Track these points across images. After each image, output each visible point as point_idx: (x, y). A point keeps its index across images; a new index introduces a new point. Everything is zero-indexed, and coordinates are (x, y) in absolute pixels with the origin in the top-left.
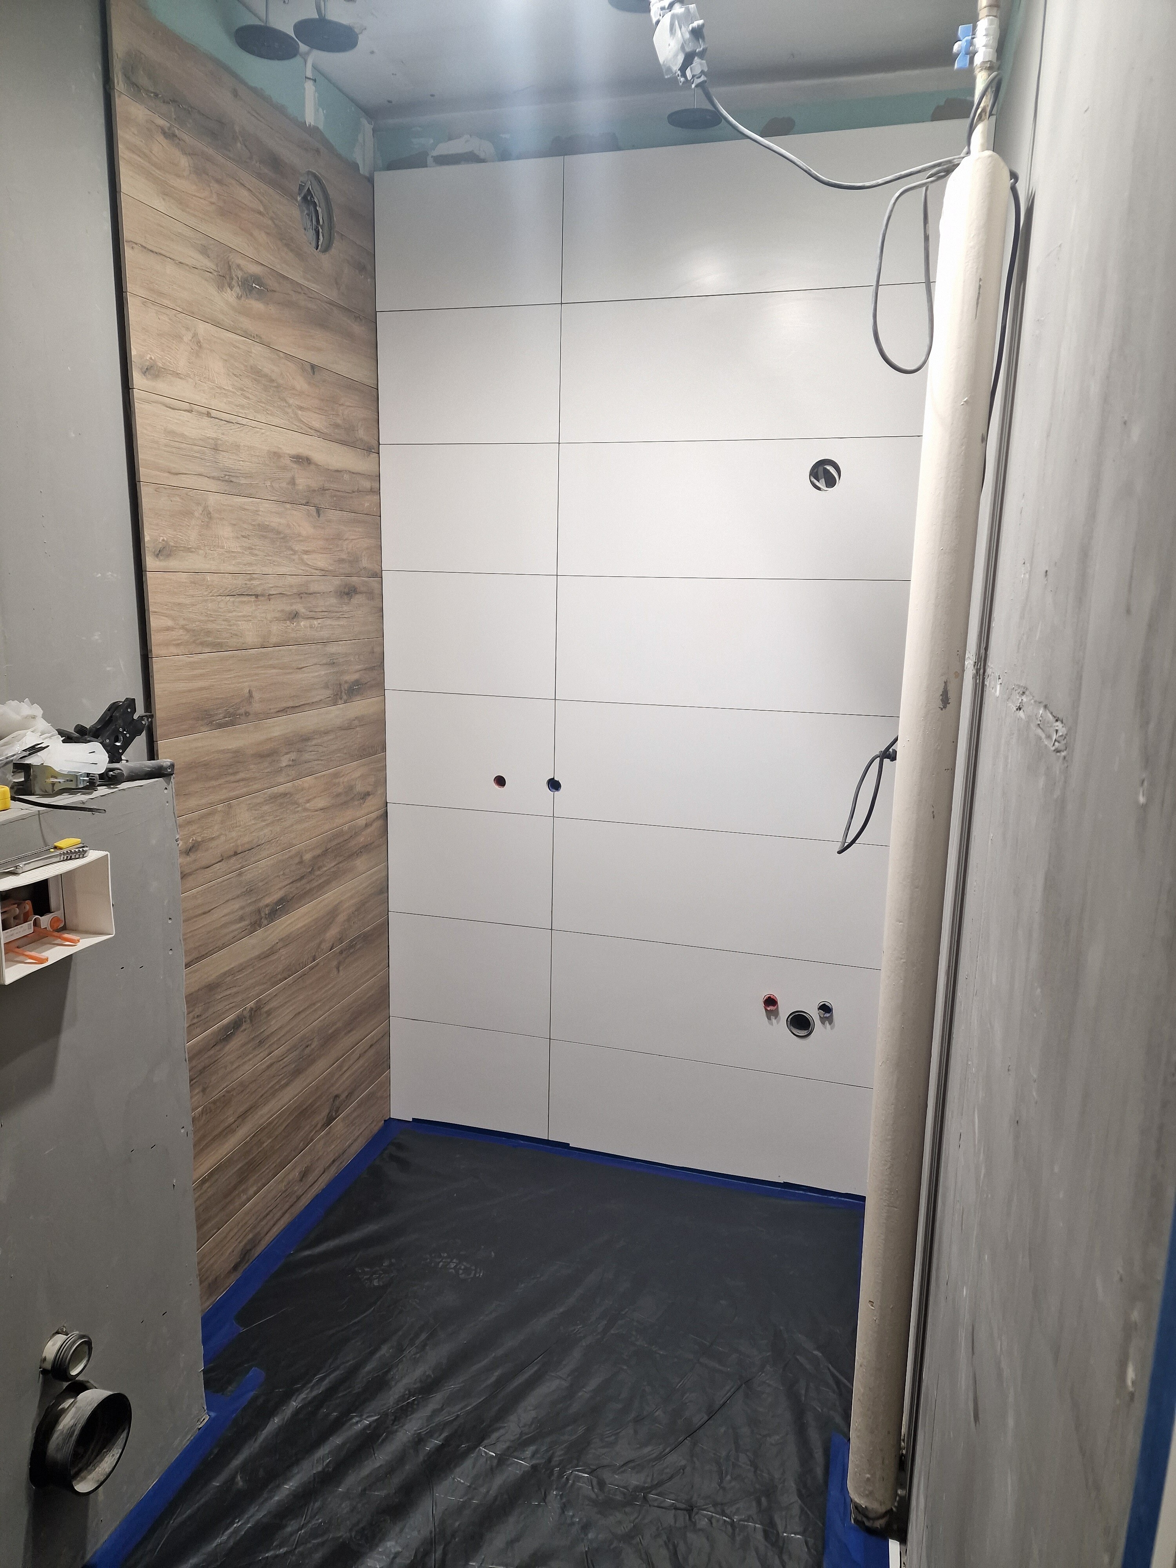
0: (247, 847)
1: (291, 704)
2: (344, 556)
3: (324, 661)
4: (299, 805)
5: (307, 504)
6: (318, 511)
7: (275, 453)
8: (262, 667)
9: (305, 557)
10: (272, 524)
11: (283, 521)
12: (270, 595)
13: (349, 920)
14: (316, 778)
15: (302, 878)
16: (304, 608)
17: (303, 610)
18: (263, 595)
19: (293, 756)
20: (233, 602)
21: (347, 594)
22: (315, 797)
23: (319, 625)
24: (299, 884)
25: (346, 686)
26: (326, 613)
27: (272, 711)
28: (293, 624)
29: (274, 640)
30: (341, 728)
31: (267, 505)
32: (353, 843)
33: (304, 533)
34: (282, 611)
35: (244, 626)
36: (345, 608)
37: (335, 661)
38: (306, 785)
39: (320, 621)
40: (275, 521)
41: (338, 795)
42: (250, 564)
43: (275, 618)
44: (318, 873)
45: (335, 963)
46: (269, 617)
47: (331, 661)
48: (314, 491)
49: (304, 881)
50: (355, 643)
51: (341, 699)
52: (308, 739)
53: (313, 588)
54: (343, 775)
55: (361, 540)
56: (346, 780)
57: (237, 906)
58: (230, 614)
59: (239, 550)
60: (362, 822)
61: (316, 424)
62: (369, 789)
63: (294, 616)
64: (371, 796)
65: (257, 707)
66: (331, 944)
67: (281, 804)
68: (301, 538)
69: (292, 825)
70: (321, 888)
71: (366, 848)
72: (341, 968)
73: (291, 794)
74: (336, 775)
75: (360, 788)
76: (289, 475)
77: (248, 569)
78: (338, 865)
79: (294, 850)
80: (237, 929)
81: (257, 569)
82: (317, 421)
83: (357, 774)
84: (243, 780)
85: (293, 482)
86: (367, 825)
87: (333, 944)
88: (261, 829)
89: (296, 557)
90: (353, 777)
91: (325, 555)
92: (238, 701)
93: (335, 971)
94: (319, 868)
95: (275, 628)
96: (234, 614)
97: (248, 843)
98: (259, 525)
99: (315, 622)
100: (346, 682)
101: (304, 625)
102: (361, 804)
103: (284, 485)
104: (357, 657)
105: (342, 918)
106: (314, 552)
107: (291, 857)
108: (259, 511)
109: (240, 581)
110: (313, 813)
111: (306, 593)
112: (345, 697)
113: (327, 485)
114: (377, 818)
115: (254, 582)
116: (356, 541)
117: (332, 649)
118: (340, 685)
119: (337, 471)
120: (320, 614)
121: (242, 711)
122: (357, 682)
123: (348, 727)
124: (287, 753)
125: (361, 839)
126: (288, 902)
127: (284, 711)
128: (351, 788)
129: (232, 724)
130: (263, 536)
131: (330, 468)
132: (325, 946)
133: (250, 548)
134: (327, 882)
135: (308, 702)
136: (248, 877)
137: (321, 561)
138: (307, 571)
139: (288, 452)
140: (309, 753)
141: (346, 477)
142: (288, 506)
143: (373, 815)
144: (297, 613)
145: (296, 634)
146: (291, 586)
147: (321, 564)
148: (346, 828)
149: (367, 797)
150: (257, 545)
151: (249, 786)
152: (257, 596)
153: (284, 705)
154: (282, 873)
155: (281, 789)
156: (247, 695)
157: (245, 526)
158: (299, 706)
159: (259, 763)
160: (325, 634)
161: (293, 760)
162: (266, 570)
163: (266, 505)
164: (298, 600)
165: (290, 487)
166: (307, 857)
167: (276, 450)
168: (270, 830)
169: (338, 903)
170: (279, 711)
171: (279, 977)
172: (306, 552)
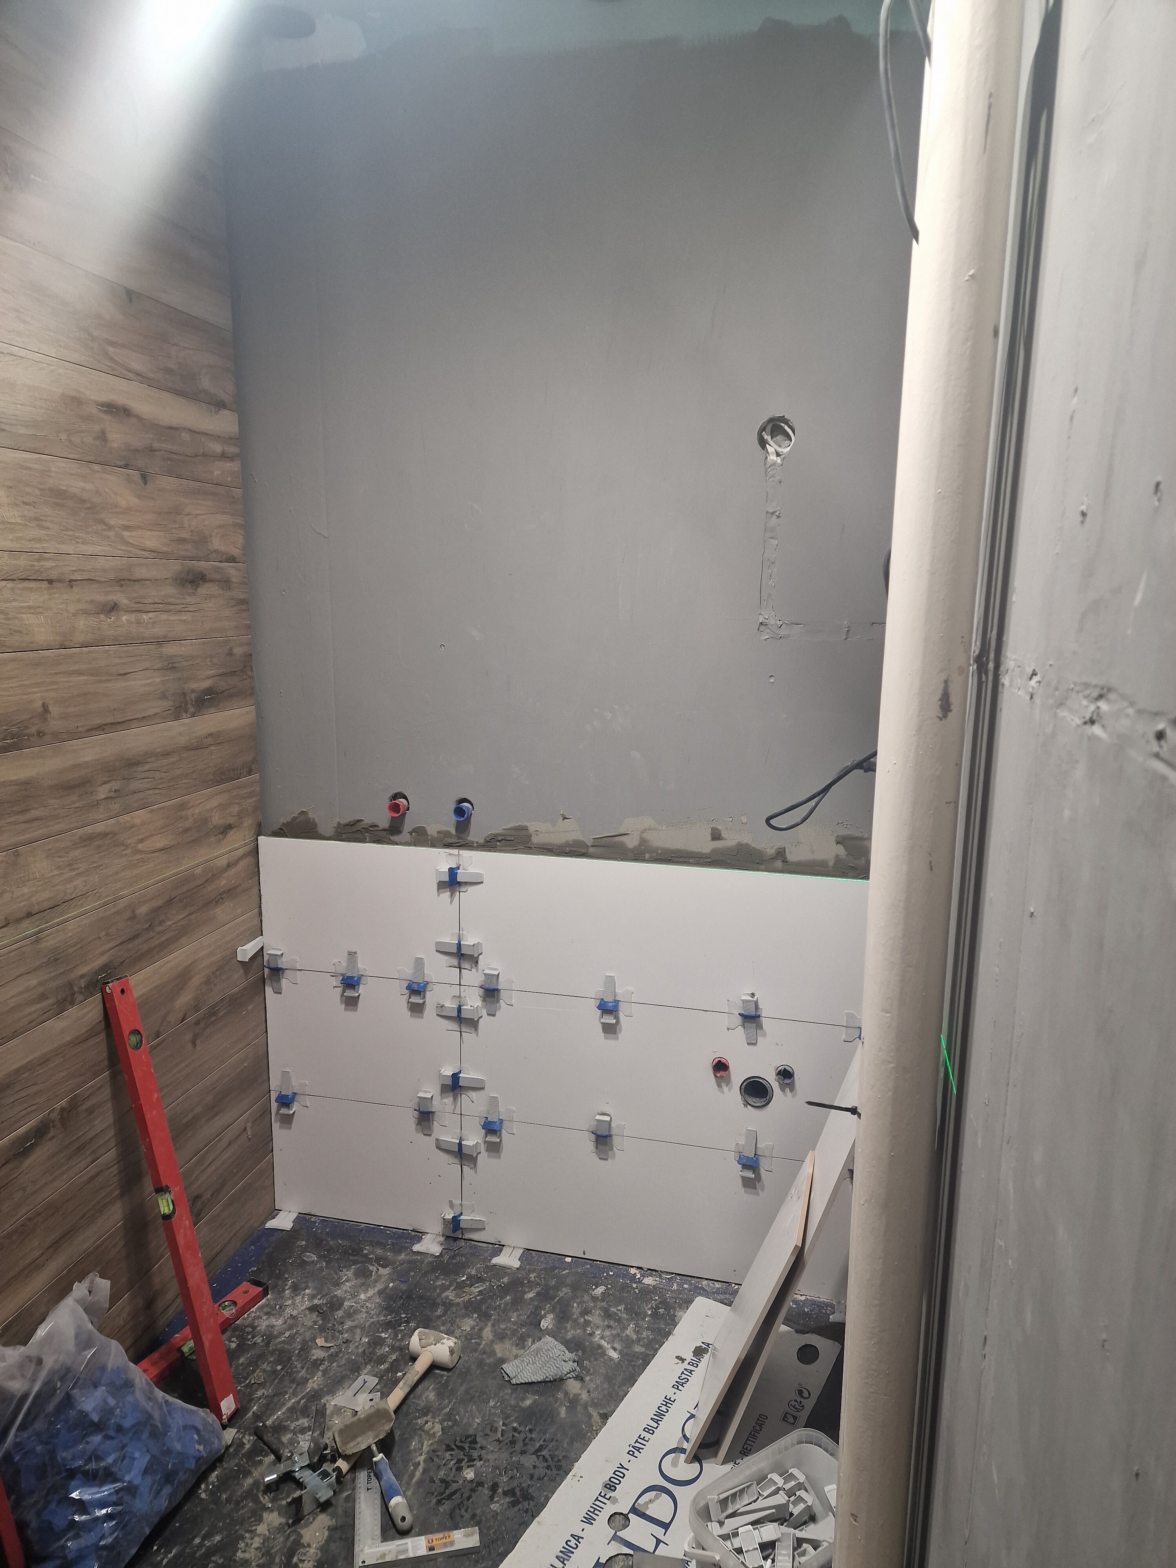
0: (46, 905)
1: (110, 720)
2: (185, 535)
3: (159, 665)
4: (127, 847)
5: (126, 466)
6: (144, 478)
7: (73, 398)
8: (60, 673)
9: (126, 534)
10: (71, 489)
11: (89, 486)
12: (71, 581)
13: (207, 982)
14: (151, 811)
15: (136, 937)
16: (127, 598)
17: (126, 601)
18: (60, 581)
19: (115, 785)
20: (12, 589)
21: (192, 582)
22: (151, 836)
23: (151, 620)
24: (130, 946)
25: (193, 696)
26: (161, 605)
27: (80, 729)
28: (110, 618)
29: (81, 638)
30: (187, 748)
31: (63, 465)
32: (210, 888)
33: (123, 503)
34: (92, 602)
35: (29, 619)
36: (189, 599)
37: (175, 665)
38: (137, 821)
39: (151, 615)
40: (76, 486)
41: (186, 831)
42: (40, 540)
43: (81, 610)
44: (159, 929)
45: (189, 1036)
46: (72, 608)
47: (170, 665)
48: (137, 450)
49: (137, 941)
50: (204, 643)
51: (186, 712)
52: (138, 763)
53: (140, 573)
54: (193, 806)
55: (210, 515)
56: (197, 811)
57: (34, 982)
58: (8, 605)
59: (19, 521)
60: (223, 862)
61: (136, 366)
62: (231, 820)
63: (113, 608)
64: (235, 830)
65: (55, 724)
66: (182, 1014)
67: (99, 847)
68: (119, 510)
69: (117, 873)
70: (165, 947)
71: (230, 893)
72: (198, 1042)
73: (115, 834)
74: (182, 807)
75: (217, 819)
76: (97, 428)
77: (37, 546)
78: (189, 917)
79: (121, 904)
80: (35, 1012)
81: (51, 547)
82: (137, 362)
83: (214, 803)
84: (37, 819)
85: (102, 436)
86: (229, 866)
87: (186, 1014)
88: (71, 880)
89: (112, 534)
90: (207, 807)
91: (156, 533)
92: (25, 717)
94: (161, 923)
95: (82, 623)
96: (13, 604)
97: (48, 900)
98: (51, 490)
99: (144, 616)
100: (193, 691)
101: (128, 621)
102: (219, 841)
103: (89, 440)
104: (208, 660)
105: (196, 981)
106: (139, 527)
107: (118, 913)
108: (50, 471)
109: (23, 562)
110: (149, 855)
111: (129, 580)
112: (192, 710)
113: (156, 445)
114: (244, 856)
115: (46, 564)
116: (203, 517)
117: (170, 650)
118: (184, 694)
119: (171, 428)
120: (152, 606)
121: (33, 730)
122: (209, 691)
123: (197, 746)
124: (105, 783)
125: (223, 883)
126: (116, 968)
127: (101, 728)
128: (205, 821)
129: (16, 747)
130: (57, 504)
131: (161, 423)
132: (172, 1018)
133: (37, 519)
134: (174, 939)
135: (136, 716)
136: (49, 943)
137: (152, 540)
138: (130, 552)
139: (92, 398)
140: (139, 782)
141: (185, 436)
142: (96, 467)
143: (240, 852)
144: (115, 604)
145: (116, 631)
146: (104, 571)
147: (150, 544)
148: (199, 870)
149: (228, 831)
150: (50, 516)
151: (49, 826)
152: (50, 582)
153: (98, 721)
155: (100, 827)
156: (40, 710)
157: (28, 490)
158: (123, 722)
159: (63, 796)
160: (159, 631)
161: (116, 791)
162: (64, 548)
163: (61, 464)
164: (118, 589)
165: (98, 443)
166: (143, 910)
167: (74, 394)
168: (84, 881)
169: (192, 963)
170: (92, 730)
172: (127, 528)
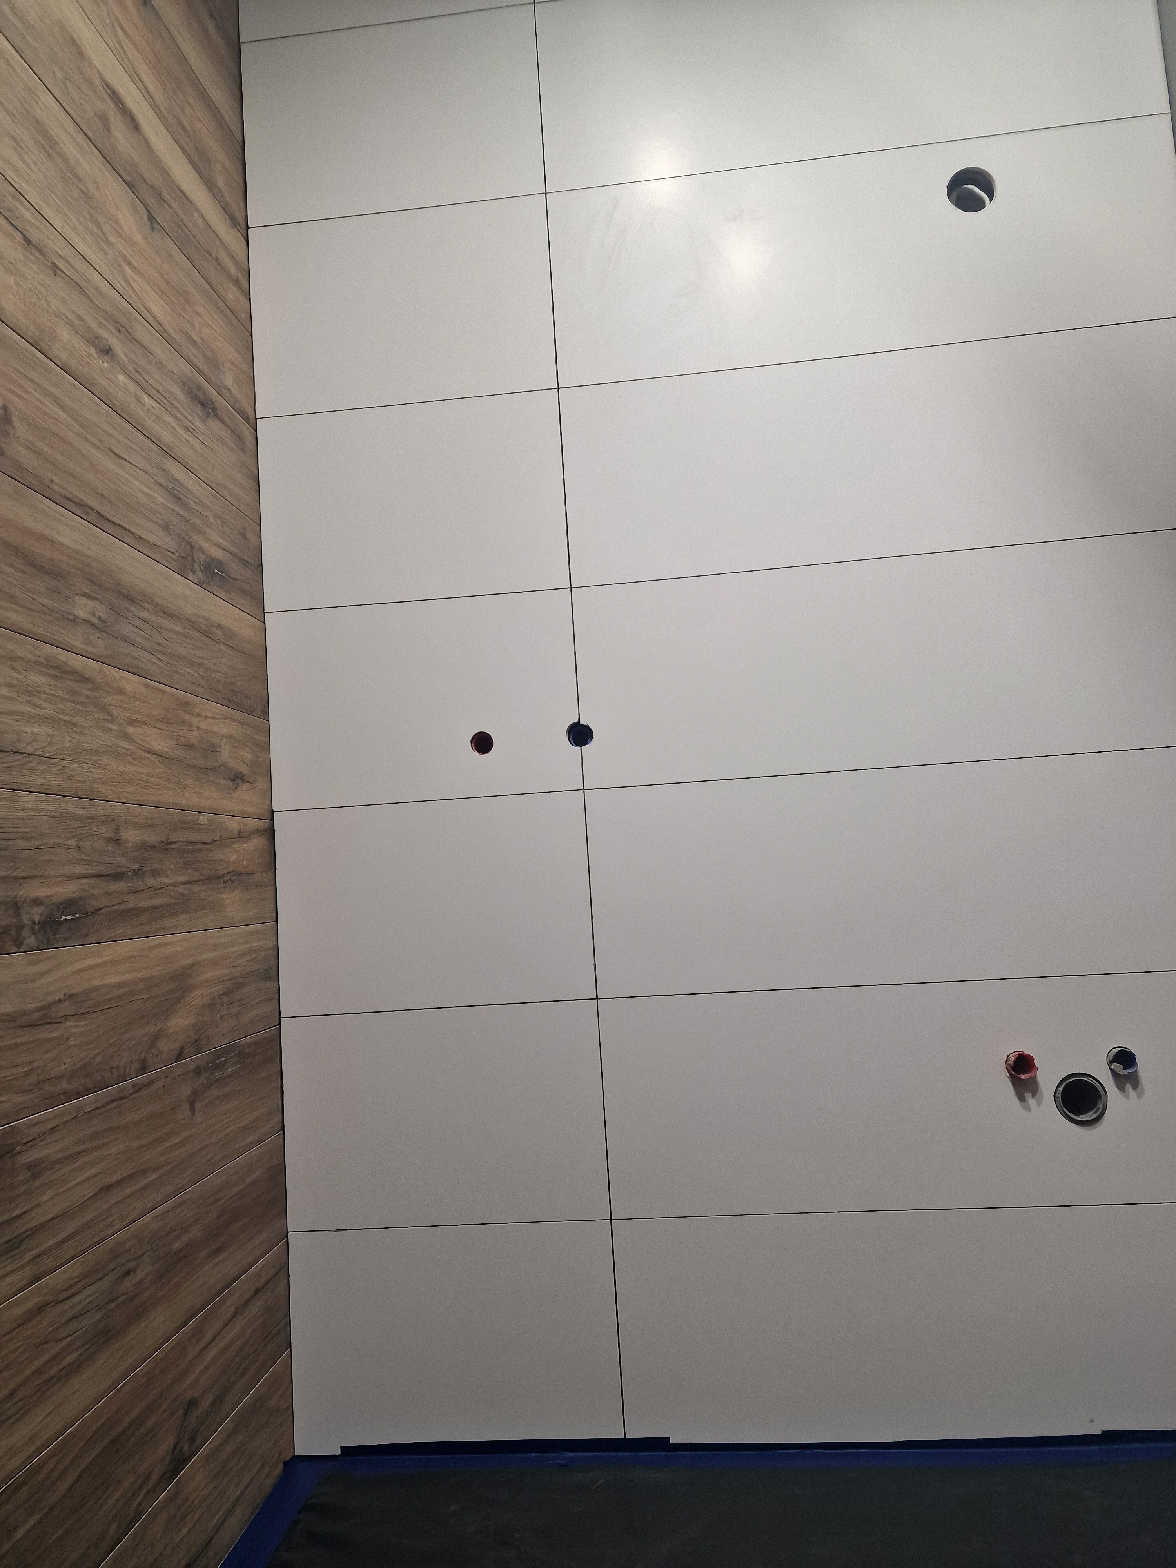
1: (96, 506)
2: (195, 336)
3: (161, 481)
4: (111, 717)
5: (130, 186)
6: (151, 220)
7: (72, 39)
9: (128, 270)
11: (85, 165)
14: (147, 687)
16: (124, 354)
17: (122, 356)
19: (99, 610)
21: (201, 403)
22: (146, 723)
24: (111, 887)
25: (201, 558)
26: (165, 401)
27: (54, 488)
29: (62, 356)
30: (194, 625)
33: (126, 229)
34: (81, 318)
36: (198, 422)
37: (180, 495)
38: (127, 689)
39: (154, 403)
40: (68, 147)
41: (188, 746)
44: (152, 882)
45: (185, 1091)
47: (175, 491)
48: (144, 179)
50: (215, 496)
51: (193, 573)
52: (130, 599)
53: (142, 336)
54: (198, 715)
55: (221, 338)
56: (205, 727)
60: (230, 824)
61: (147, 81)
62: (243, 769)
63: (106, 351)
64: (247, 785)
65: (20, 452)
66: (178, 1045)
67: (73, 692)
68: (119, 230)
69: (98, 752)
70: (158, 916)
71: (240, 877)
72: (198, 1106)
74: (184, 706)
75: (226, 757)
76: (99, 104)
78: (190, 887)
79: (103, 808)
81: (30, 194)
82: (150, 81)
83: (224, 729)
85: (105, 122)
86: (241, 835)
87: (182, 1048)
88: (26, 720)
89: (110, 252)
90: (216, 729)
91: (163, 303)
93: (186, 1107)
94: (155, 873)
95: (66, 336)
98: (36, 120)
99: (145, 397)
100: (201, 550)
101: (124, 384)
102: (230, 789)
103: (88, 108)
104: (219, 522)
106: (144, 277)
107: (96, 821)
110: (141, 753)
111: (128, 332)
112: (198, 574)
113: (166, 196)
114: (258, 832)
115: (25, 213)
116: (214, 333)
117: (176, 471)
118: (191, 546)
119: (183, 193)
120: (154, 392)
122: (220, 565)
123: (206, 632)
124: (86, 596)
125: (232, 857)
126: (88, 915)
128: (213, 748)
130: (44, 149)
132: (166, 1048)
134: (170, 911)
137: (158, 307)
138: (132, 299)
140: (134, 629)
141: (198, 218)
143: (252, 823)
144: (110, 349)
145: (108, 386)
146: (98, 292)
147: (155, 308)
148: (203, 819)
149: (240, 782)
154: (72, 842)
159: (25, 572)
160: (163, 434)
161: (99, 618)
162: (46, 211)
163: (52, 103)
164: (114, 331)
165: (99, 123)
169: (193, 965)
170: (70, 501)
171: (64, 1085)
172: (129, 263)
